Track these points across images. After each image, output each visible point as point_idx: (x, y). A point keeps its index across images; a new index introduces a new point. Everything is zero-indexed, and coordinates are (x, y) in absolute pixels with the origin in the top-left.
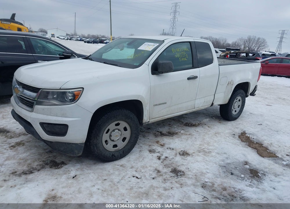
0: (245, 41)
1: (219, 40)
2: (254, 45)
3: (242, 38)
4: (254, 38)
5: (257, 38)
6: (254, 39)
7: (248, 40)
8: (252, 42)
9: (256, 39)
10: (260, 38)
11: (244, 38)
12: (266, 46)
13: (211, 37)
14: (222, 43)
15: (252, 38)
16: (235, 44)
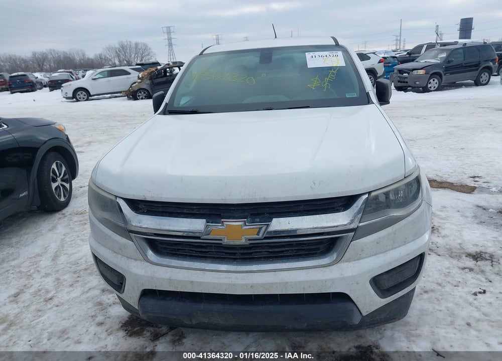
0: (116, 52)
1: (70, 54)
2: (133, 56)
3: (110, 46)
4: (129, 43)
5: (134, 43)
6: (130, 46)
7: (121, 49)
8: (128, 51)
9: (133, 45)
10: (139, 44)
11: (113, 46)
12: (151, 54)
13: (54, 51)
14: (78, 59)
15: (126, 44)
16: (101, 58)
